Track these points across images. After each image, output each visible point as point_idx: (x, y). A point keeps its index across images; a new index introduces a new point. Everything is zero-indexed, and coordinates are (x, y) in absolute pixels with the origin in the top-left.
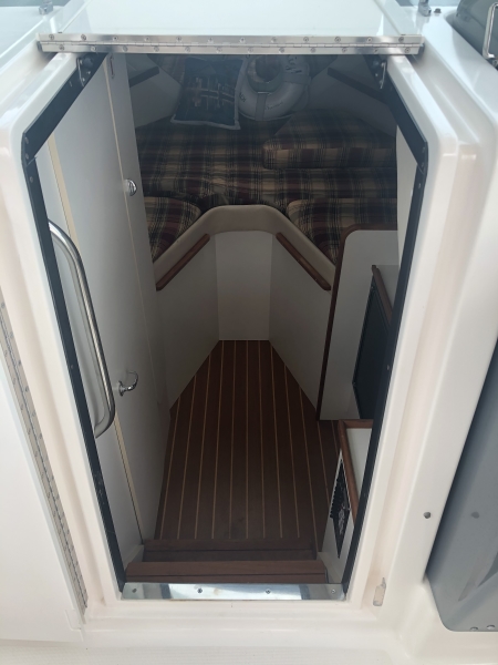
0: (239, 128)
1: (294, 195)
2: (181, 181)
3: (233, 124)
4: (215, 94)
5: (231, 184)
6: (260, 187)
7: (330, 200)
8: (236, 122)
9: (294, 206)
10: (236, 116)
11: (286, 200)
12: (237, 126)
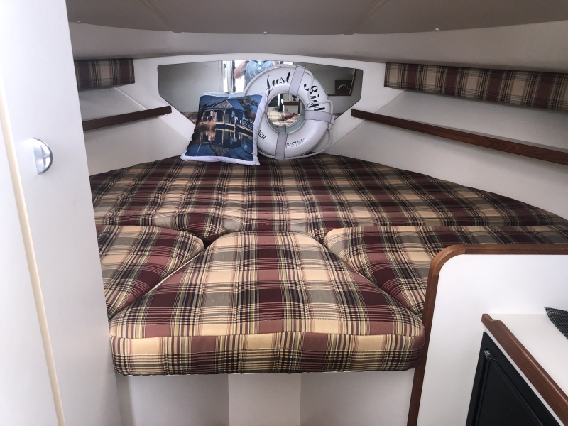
0: (258, 164)
1: (333, 224)
2: (181, 216)
3: (252, 159)
4: (232, 128)
5: (248, 215)
6: (286, 216)
7: (382, 229)
8: (255, 158)
9: (335, 237)
10: (255, 151)
11: (322, 230)
12: (255, 162)
